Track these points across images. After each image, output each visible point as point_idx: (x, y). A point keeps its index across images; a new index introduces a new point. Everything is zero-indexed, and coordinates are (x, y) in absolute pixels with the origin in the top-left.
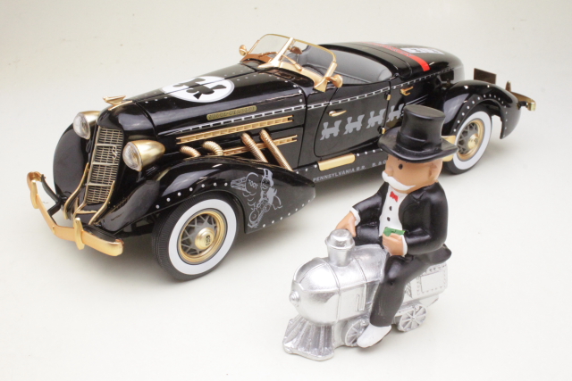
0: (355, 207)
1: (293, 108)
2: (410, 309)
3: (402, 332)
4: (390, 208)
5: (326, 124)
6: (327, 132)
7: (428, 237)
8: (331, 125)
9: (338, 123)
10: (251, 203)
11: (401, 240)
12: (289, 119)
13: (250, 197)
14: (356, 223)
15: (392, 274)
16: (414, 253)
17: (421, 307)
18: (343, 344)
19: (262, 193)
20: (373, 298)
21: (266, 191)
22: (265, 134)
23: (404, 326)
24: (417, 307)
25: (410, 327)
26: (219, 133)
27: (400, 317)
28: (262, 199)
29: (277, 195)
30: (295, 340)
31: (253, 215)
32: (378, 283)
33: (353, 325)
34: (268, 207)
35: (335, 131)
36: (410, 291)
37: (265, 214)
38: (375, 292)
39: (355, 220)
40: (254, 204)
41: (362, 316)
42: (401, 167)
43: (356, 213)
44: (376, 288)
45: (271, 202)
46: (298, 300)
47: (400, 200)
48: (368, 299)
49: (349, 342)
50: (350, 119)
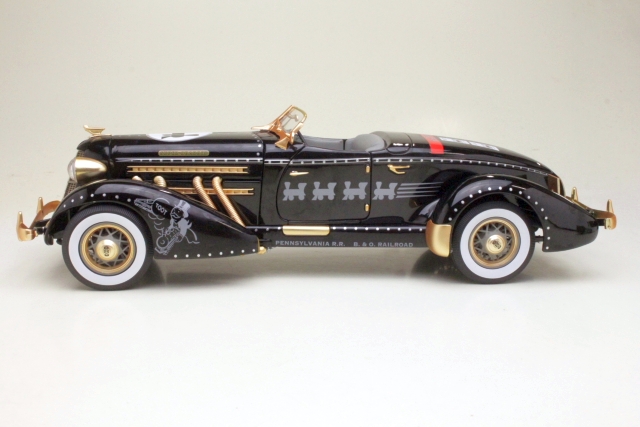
1: (248, 159)
5: (287, 184)
6: (289, 194)
8: (294, 186)
9: (302, 186)
10: (159, 227)
12: (244, 170)
13: (158, 221)
19: (172, 221)
21: (178, 220)
22: (217, 181)
26: (168, 170)
28: (171, 227)
29: (192, 228)
31: (160, 240)
34: (180, 237)
35: (300, 193)
37: (175, 244)
40: (162, 229)
45: (183, 233)
50: (317, 184)
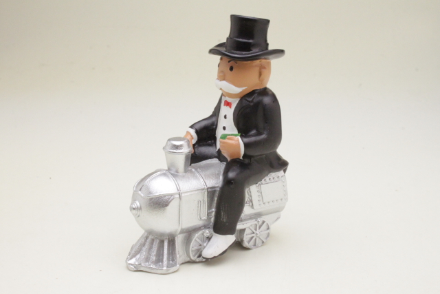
0: (191, 127)
2: (253, 222)
3: (247, 249)
4: (225, 117)
7: (263, 136)
11: (238, 140)
14: (194, 142)
15: (231, 175)
16: (251, 153)
17: (264, 222)
18: (188, 259)
20: (214, 205)
23: (249, 242)
24: (260, 220)
25: (255, 245)
27: (244, 230)
30: (138, 256)
32: (218, 189)
33: (197, 235)
36: (251, 201)
38: (216, 199)
39: (193, 138)
41: (205, 227)
42: (231, 69)
43: (193, 132)
44: (217, 194)
46: (139, 209)
47: (234, 106)
48: (210, 207)
49: (194, 256)
